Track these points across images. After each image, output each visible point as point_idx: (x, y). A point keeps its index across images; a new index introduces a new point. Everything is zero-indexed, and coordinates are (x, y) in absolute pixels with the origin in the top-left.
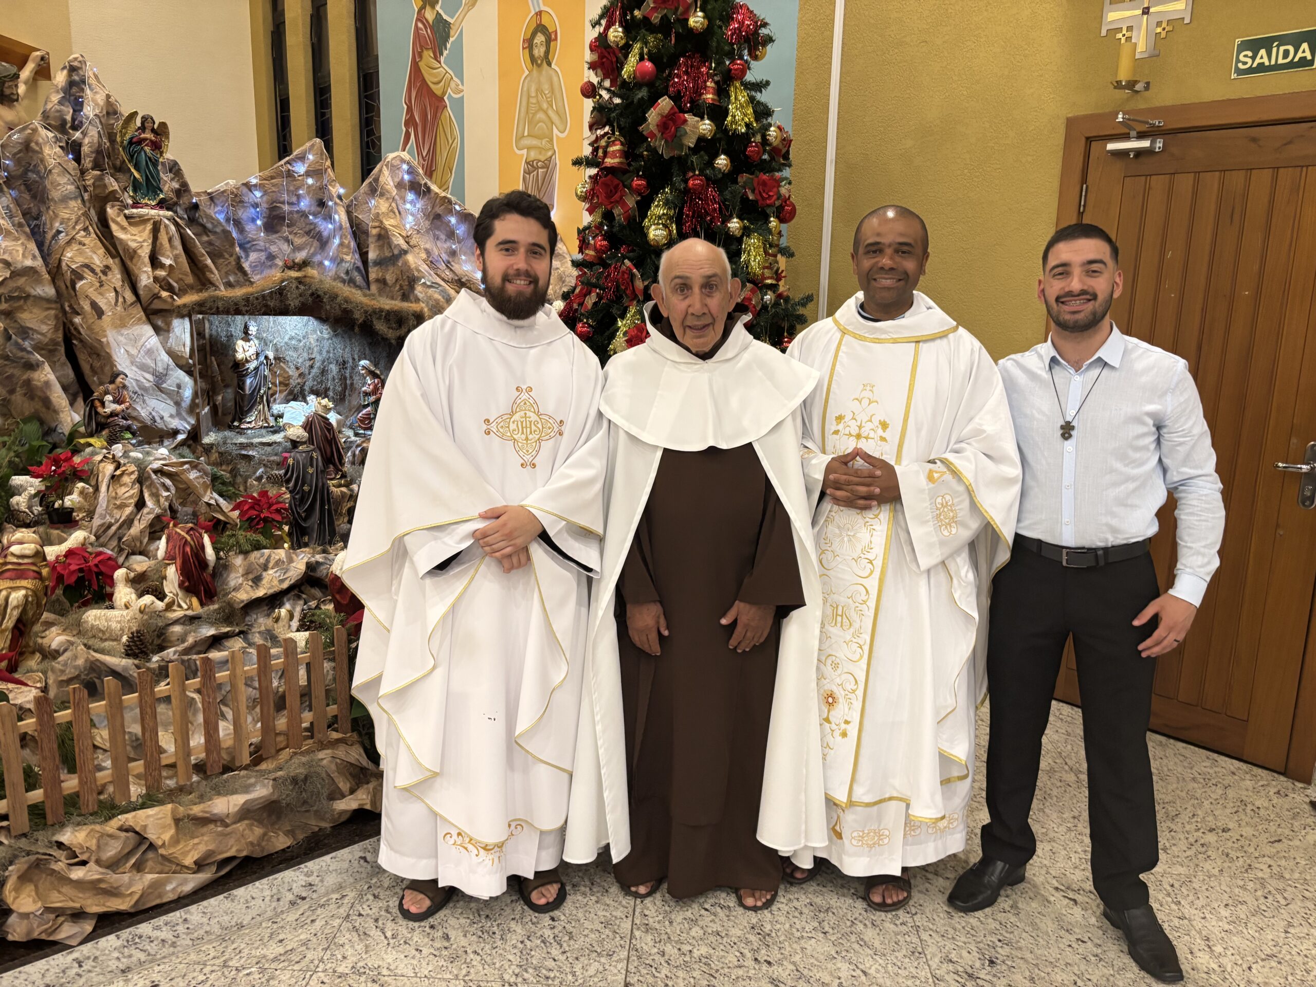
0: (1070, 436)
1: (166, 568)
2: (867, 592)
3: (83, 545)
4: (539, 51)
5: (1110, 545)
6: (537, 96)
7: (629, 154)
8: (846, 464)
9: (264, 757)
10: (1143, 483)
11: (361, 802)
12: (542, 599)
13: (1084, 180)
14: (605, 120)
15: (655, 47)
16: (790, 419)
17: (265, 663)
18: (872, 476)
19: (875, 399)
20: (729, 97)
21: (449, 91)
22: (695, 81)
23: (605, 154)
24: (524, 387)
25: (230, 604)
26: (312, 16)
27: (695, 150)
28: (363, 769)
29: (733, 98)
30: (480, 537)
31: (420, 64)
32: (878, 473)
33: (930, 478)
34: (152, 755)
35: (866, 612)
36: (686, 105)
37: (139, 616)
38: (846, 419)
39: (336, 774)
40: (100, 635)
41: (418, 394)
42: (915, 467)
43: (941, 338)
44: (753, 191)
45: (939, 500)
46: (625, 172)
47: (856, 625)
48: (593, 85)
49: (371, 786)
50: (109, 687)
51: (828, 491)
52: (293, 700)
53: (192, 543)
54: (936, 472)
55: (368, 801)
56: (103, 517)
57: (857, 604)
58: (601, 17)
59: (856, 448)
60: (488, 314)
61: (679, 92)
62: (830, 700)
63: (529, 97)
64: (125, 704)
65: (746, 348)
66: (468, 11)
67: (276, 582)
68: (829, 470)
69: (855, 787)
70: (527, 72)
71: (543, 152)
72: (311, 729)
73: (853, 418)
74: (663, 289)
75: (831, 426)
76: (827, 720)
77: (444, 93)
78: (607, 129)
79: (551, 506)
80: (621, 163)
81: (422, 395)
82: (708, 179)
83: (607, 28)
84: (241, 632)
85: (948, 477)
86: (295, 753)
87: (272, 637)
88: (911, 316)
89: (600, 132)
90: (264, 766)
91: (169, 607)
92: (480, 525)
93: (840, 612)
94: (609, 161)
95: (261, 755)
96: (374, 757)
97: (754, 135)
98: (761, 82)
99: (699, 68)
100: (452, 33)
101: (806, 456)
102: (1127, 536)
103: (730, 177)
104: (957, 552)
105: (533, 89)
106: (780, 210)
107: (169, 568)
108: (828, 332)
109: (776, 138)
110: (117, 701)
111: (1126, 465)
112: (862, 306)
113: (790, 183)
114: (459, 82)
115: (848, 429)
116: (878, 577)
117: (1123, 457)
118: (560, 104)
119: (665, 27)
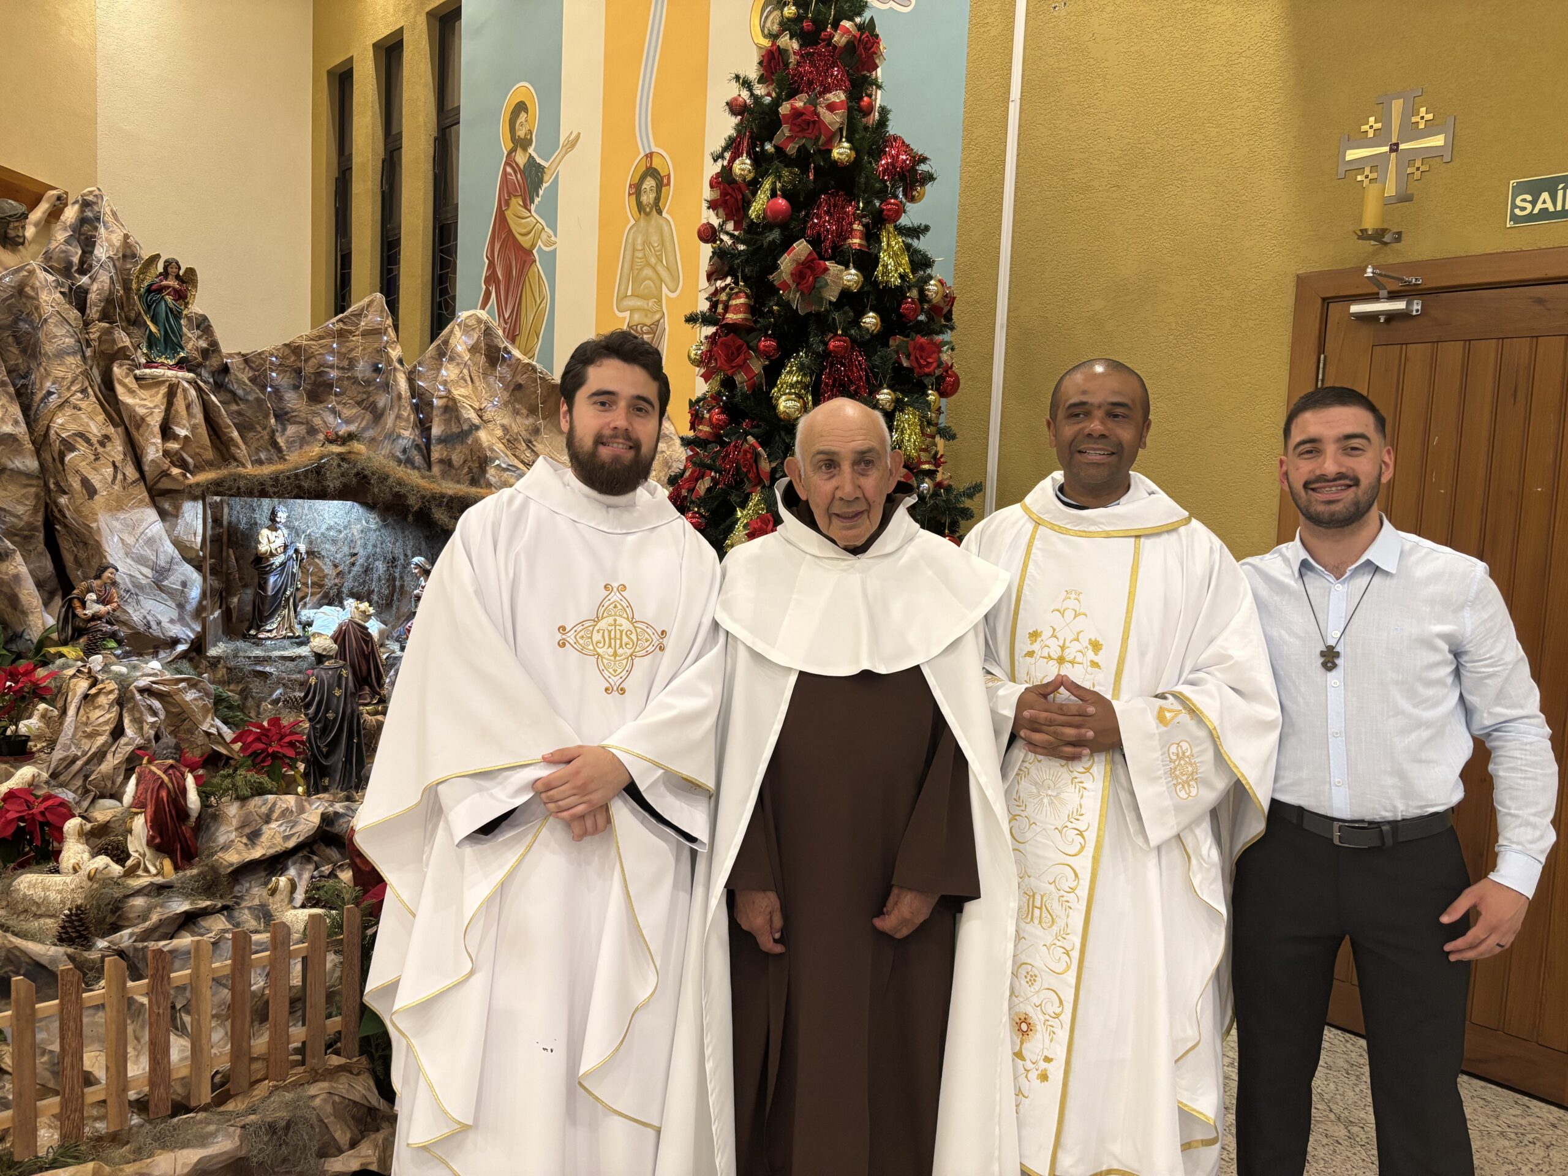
0: (1335, 666)
1: (132, 818)
2: (1076, 875)
3: (30, 785)
4: (648, 197)
5: (1399, 818)
6: (644, 249)
7: (755, 309)
8: (1045, 696)
9: (232, 1093)
10: (1439, 729)
11: (364, 1161)
12: (625, 880)
13: (1321, 348)
14: (726, 269)
15: (790, 182)
16: (971, 633)
17: (243, 957)
18: (1083, 714)
19: (1082, 610)
20: (880, 242)
21: (540, 243)
22: (839, 222)
23: (726, 308)
24: (615, 585)
25: (214, 869)
26: (384, 161)
27: (837, 305)
28: (371, 1110)
29: (884, 244)
30: (542, 790)
31: (506, 213)
32: (1091, 710)
33: (1161, 719)
34: (72, 1089)
35: (1074, 904)
36: (826, 251)
37: (87, 884)
38: (1044, 637)
39: (332, 1118)
40: (34, 909)
41: (471, 590)
42: (1140, 703)
43: (1168, 532)
44: (908, 357)
45: (1173, 749)
46: (750, 330)
47: (1060, 923)
48: (712, 227)
49: (380, 1136)
50: (17, 992)
51: (1022, 733)
52: (279, 1009)
53: (170, 785)
54: (1169, 711)
55: (375, 1159)
56: (67, 748)
57: (1062, 893)
58: (725, 149)
59: (1059, 675)
60: (573, 490)
61: (819, 235)
62: (1023, 1026)
63: (634, 250)
64: (40, 1015)
65: (911, 539)
66: (566, 153)
67: (278, 840)
68: (1022, 704)
69: (1061, 1155)
70: (632, 222)
71: (650, 315)
72: (301, 1051)
73: (1054, 636)
74: (801, 464)
75: (1023, 645)
76: (1019, 1055)
77: (533, 246)
78: (729, 280)
79: (643, 748)
80: (746, 319)
81: (476, 592)
82: (853, 340)
83: (732, 160)
84: (225, 908)
85: (1185, 717)
86: (276, 1088)
87: (265, 915)
88: (1127, 503)
89: (720, 284)
90: (230, 1106)
91: (131, 872)
92: (543, 772)
93: (1038, 904)
94: (731, 317)
95: (228, 1090)
96: (388, 1094)
97: (909, 289)
98: (919, 227)
99: (843, 208)
100: (546, 178)
101: (991, 684)
102: (1423, 803)
103: (881, 338)
104: (1197, 822)
105: (639, 241)
106: (940, 380)
107: (136, 819)
108: (1016, 523)
109: (937, 293)
110: (28, 1011)
111: (1416, 706)
112: (1061, 489)
113: (953, 349)
114: (551, 233)
115: (1046, 650)
116: (1091, 855)
117: (1411, 694)
118: (671, 258)
119: (802, 160)
